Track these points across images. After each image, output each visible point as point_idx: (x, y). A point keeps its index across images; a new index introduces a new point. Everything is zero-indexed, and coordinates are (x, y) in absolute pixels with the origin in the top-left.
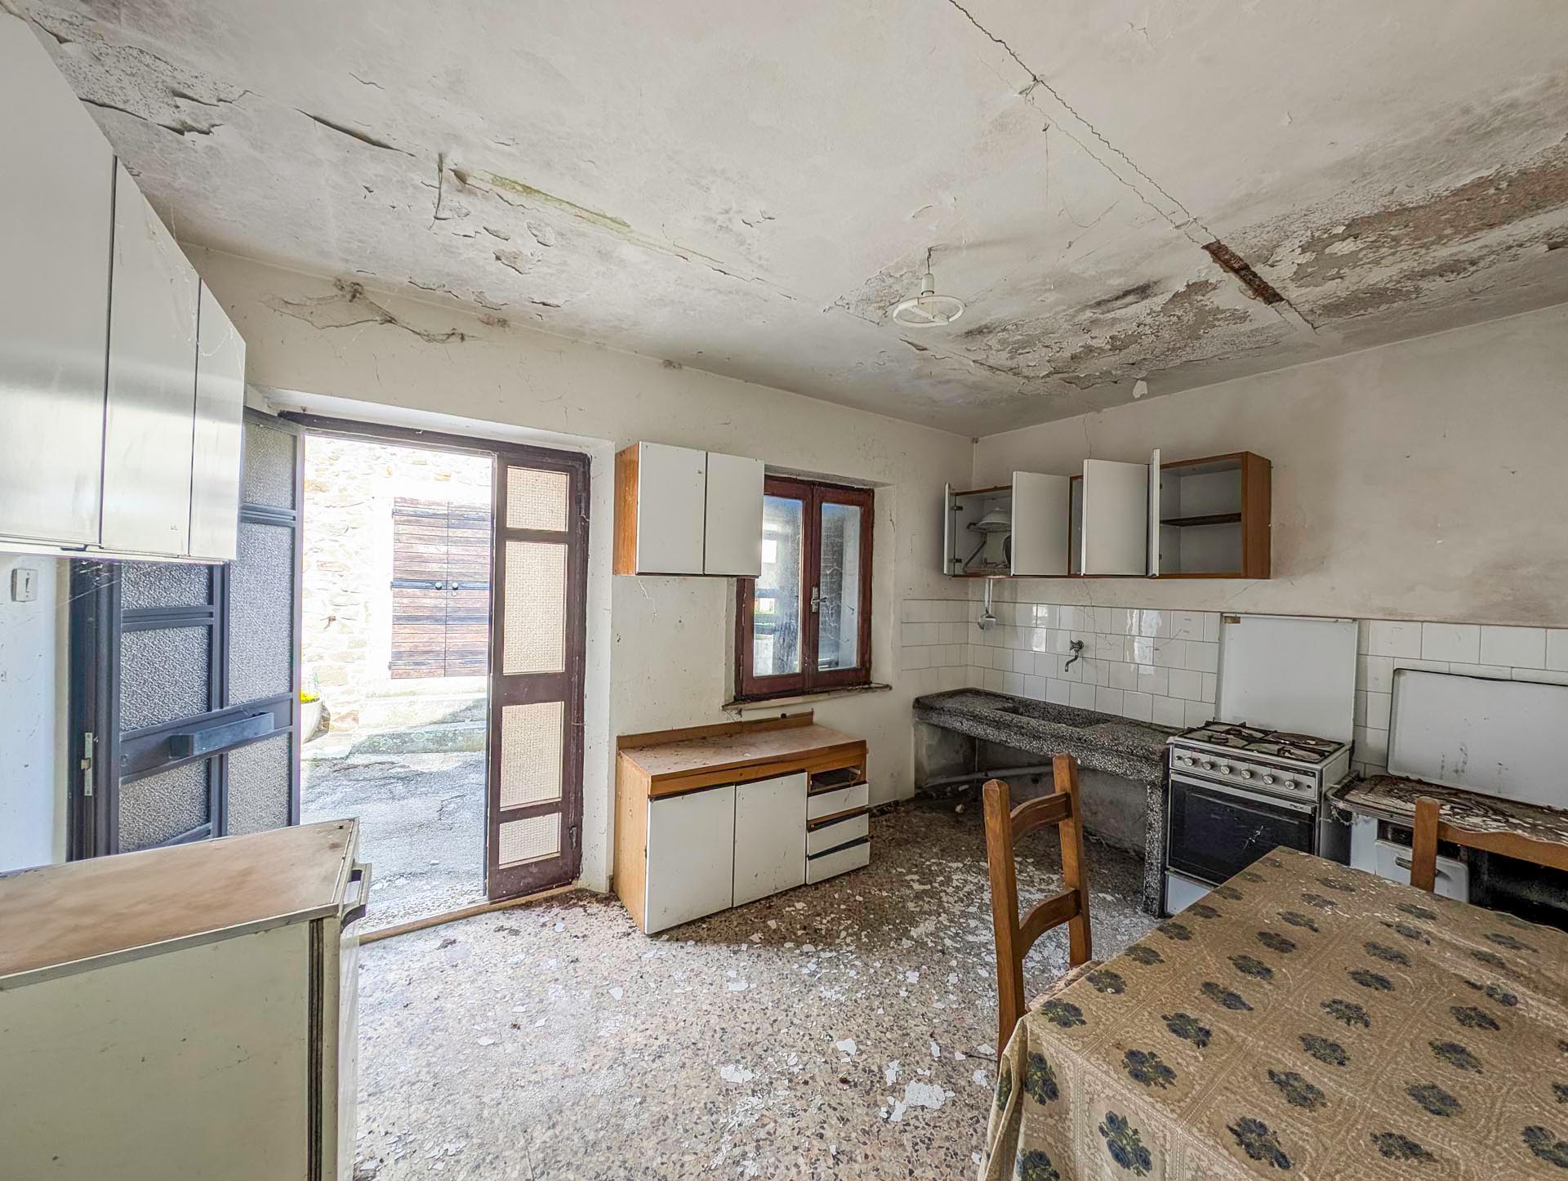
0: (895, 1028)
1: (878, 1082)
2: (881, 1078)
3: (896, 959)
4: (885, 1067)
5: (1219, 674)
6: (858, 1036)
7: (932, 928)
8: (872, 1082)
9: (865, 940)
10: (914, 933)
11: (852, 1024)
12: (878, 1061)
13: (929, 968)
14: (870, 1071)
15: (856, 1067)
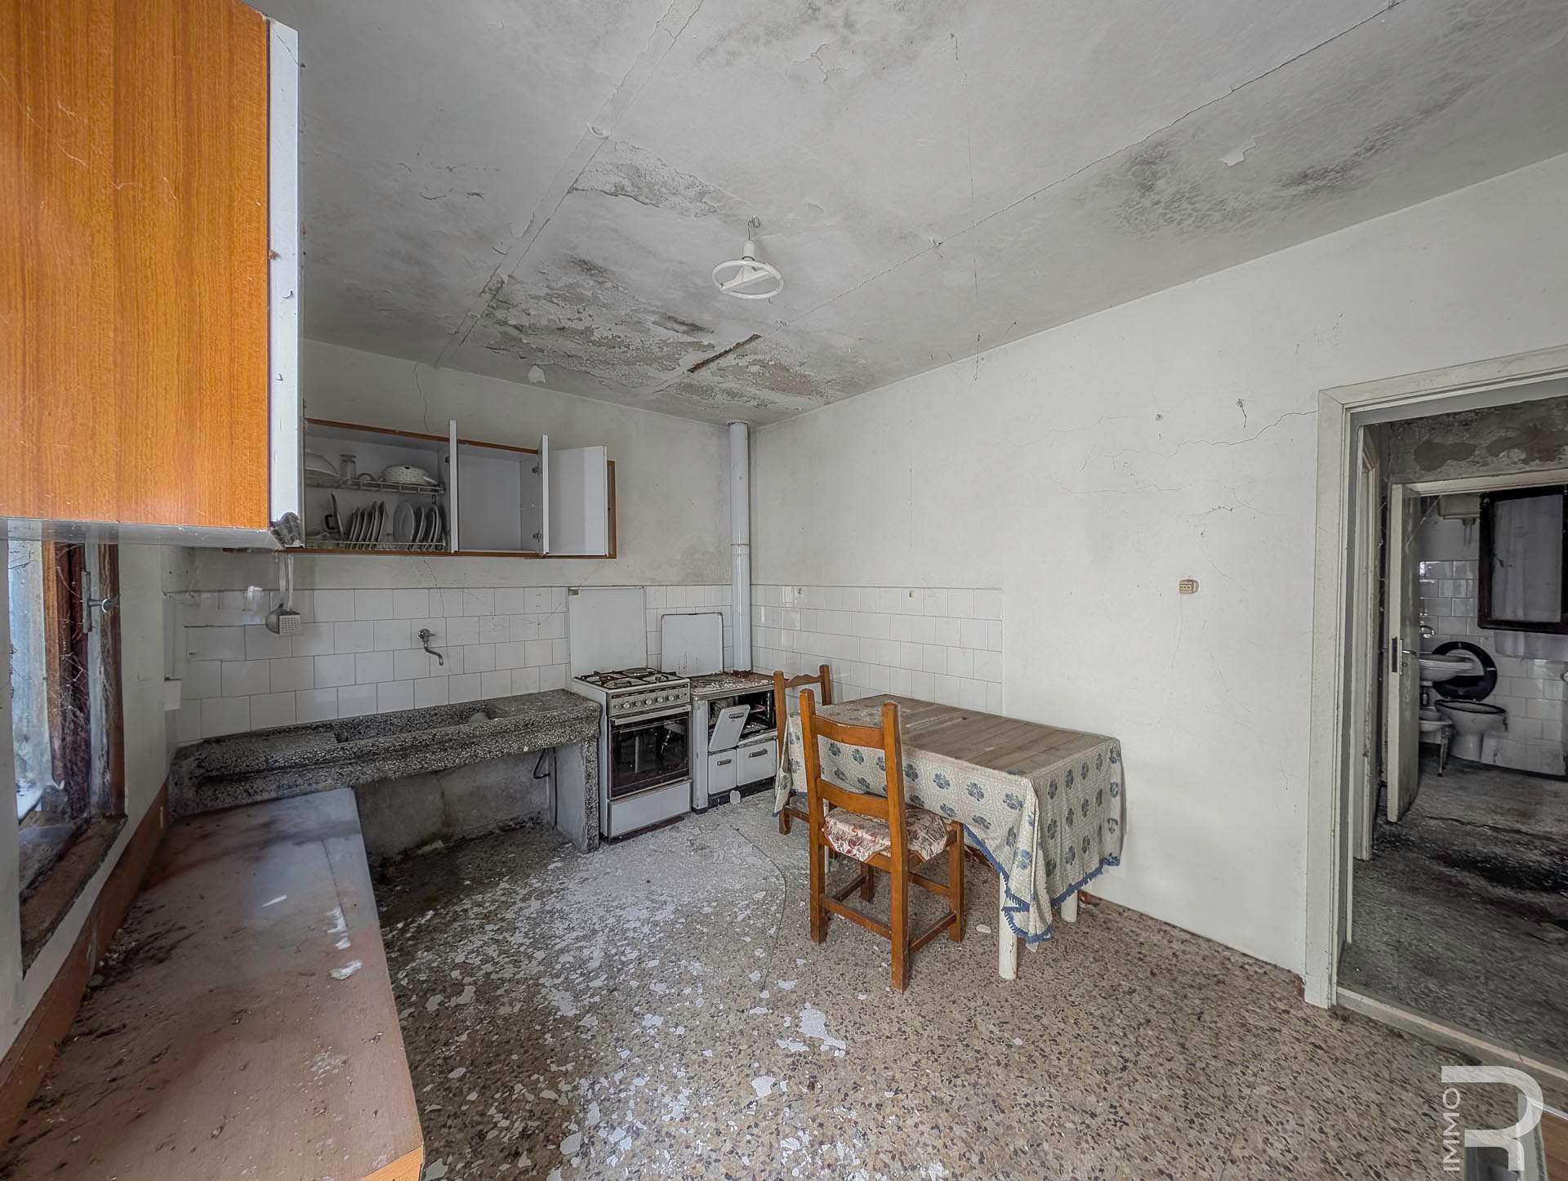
0: (732, 1041)
1: (805, 1057)
2: (800, 1055)
3: (618, 1034)
4: (785, 1052)
5: (567, 637)
6: (748, 1075)
7: (567, 994)
8: (806, 1063)
9: (570, 1066)
10: (569, 1012)
11: (730, 1082)
12: (779, 1058)
13: (637, 1005)
14: (793, 1063)
15: (790, 1078)
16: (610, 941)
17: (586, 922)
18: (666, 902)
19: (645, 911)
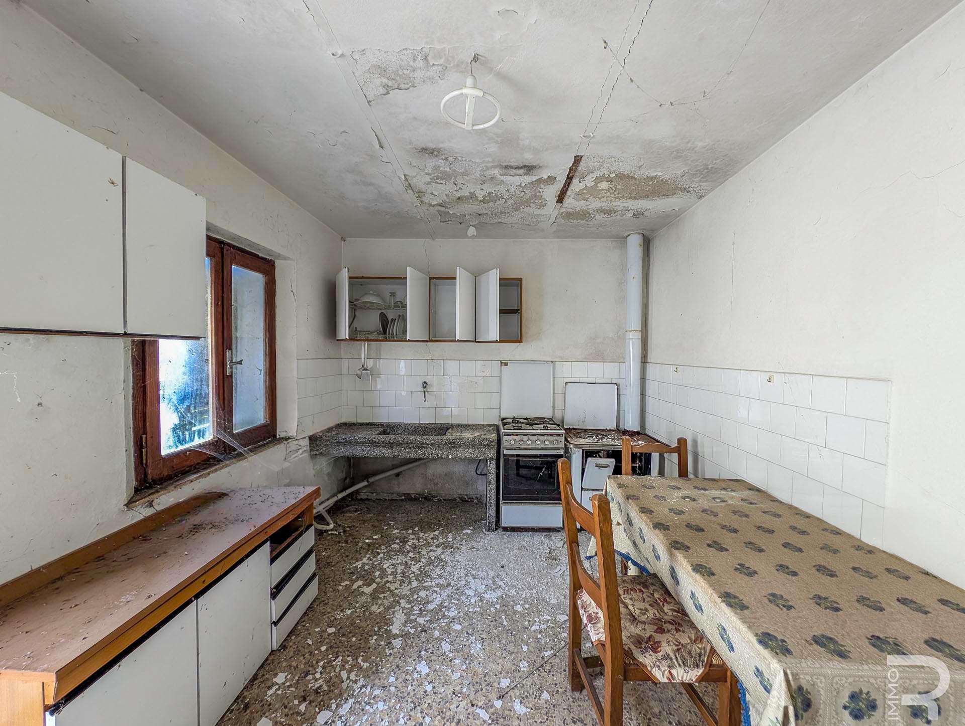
3: (401, 663)
5: (500, 392)
7: (403, 618)
9: (366, 665)
10: (395, 630)
13: (425, 650)
16: (450, 597)
17: (451, 575)
18: (500, 587)
19: (483, 587)
